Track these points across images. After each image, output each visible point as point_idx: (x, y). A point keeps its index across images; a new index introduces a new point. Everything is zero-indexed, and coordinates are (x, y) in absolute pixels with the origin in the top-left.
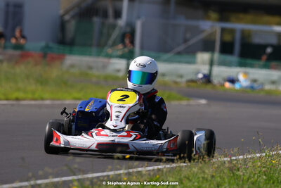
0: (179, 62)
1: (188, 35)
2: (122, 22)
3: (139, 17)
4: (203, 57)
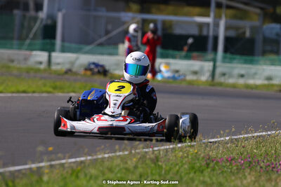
1: (109, 27)
2: (43, 15)
3: (60, 10)
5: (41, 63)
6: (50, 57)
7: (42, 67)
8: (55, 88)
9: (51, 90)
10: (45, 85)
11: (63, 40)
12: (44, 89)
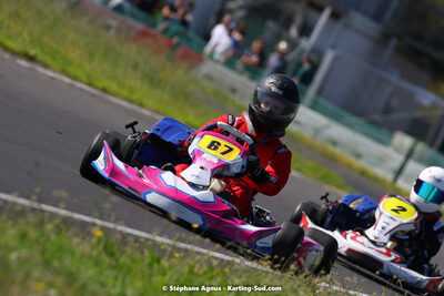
0: (367, 135)
1: (394, 102)
2: (307, 44)
3: (334, 47)
4: (403, 141)
11: (320, 92)
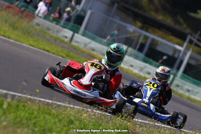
2: (79, 8)
3: (90, 9)
5: (66, 37)
6: (73, 35)
7: (66, 40)
8: (67, 56)
9: (64, 56)
10: (62, 52)
11: (86, 28)
12: (61, 54)
